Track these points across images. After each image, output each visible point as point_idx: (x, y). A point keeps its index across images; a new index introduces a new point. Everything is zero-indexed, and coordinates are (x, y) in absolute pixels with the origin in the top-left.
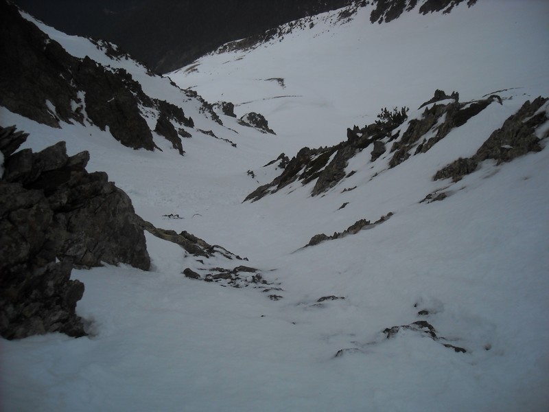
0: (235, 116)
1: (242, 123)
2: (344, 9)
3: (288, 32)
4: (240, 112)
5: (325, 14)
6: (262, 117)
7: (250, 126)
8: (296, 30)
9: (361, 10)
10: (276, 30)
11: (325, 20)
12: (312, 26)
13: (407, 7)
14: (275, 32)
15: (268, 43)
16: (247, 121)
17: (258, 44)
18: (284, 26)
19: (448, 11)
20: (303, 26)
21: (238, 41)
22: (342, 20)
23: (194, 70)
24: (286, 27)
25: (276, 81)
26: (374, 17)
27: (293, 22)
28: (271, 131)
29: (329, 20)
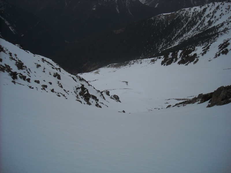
0: (109, 95)
1: (111, 98)
2: (153, 59)
3: (133, 64)
4: (112, 94)
5: (146, 59)
6: (118, 96)
7: (113, 99)
8: (136, 64)
9: (158, 60)
10: (129, 62)
11: (146, 62)
12: (141, 63)
13: (174, 61)
14: (128, 63)
15: (125, 67)
16: (113, 97)
17: (122, 66)
18: (132, 61)
19: (187, 65)
20: (138, 63)
21: (115, 64)
22: (152, 63)
23: (98, 73)
24: (132, 62)
25: (125, 83)
26: (163, 63)
27: (135, 60)
28: (120, 101)
29: (147, 62)
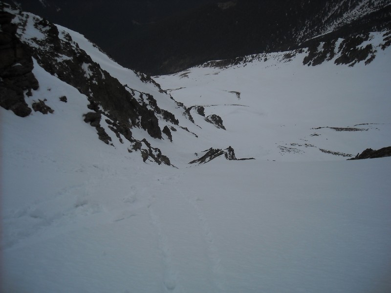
0: (204, 115)
1: (207, 120)
2: (288, 52)
3: (250, 61)
4: (208, 112)
5: (275, 54)
6: (220, 118)
7: (211, 122)
8: (255, 61)
9: (298, 55)
10: (243, 58)
12: (266, 60)
13: (327, 58)
14: (242, 60)
15: (236, 66)
16: (210, 119)
17: (230, 65)
18: (248, 56)
19: (352, 65)
20: (260, 59)
21: (217, 61)
22: (285, 59)
23: (186, 76)
24: (249, 57)
25: (235, 94)
26: (306, 61)
27: (255, 55)
28: (223, 128)
29: (277, 58)
